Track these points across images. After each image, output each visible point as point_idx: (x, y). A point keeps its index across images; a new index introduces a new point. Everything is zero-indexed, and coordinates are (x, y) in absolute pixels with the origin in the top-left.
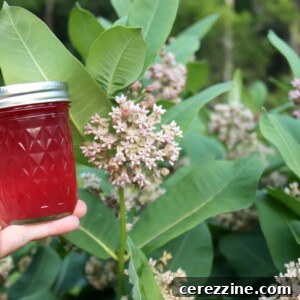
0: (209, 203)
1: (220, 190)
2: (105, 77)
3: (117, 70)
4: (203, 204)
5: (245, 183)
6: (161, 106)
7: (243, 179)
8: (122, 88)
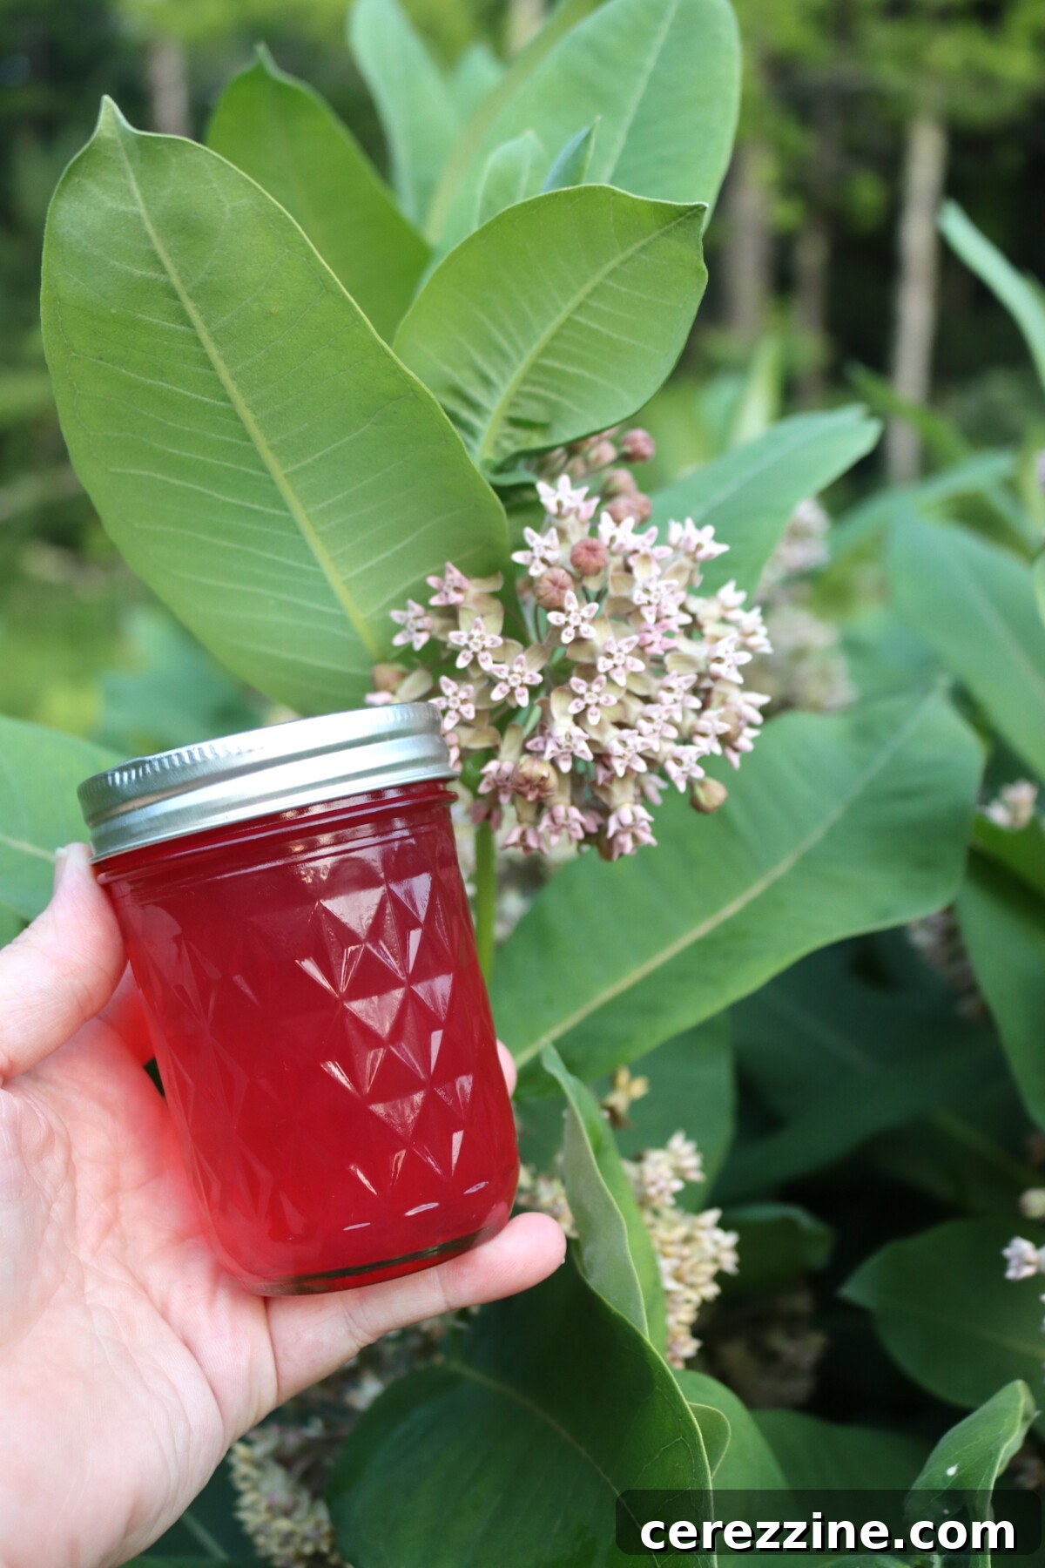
0: (777, 884)
1: (817, 834)
2: (477, 392)
3: (536, 367)
4: (757, 888)
5: (916, 809)
6: (709, 530)
7: (905, 794)
8: (537, 441)
